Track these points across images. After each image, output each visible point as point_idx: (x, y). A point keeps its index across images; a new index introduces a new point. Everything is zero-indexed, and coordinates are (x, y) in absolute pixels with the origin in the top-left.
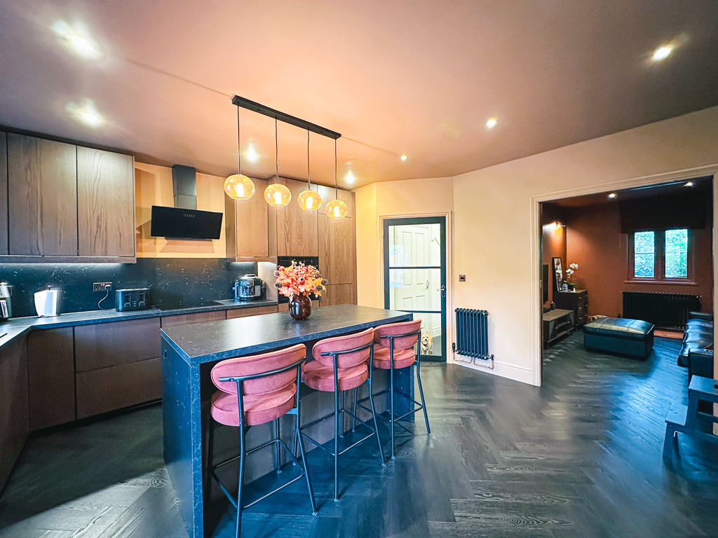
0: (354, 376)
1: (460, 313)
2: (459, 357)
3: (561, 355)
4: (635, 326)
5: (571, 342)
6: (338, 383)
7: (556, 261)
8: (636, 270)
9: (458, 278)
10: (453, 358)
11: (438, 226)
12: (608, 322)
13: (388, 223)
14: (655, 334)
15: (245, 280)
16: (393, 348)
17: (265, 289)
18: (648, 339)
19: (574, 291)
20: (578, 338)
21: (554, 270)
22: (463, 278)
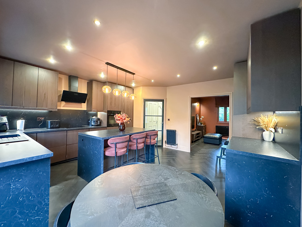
0: (141, 146)
1: (168, 131)
2: (167, 145)
3: (197, 145)
4: (218, 136)
5: (200, 141)
6: (137, 147)
7: (197, 115)
8: (220, 119)
9: (167, 120)
10: (165, 146)
11: (162, 102)
12: (210, 134)
13: (145, 100)
14: (223, 138)
15: (94, 118)
16: (150, 139)
17: (101, 122)
18: (220, 139)
19: (202, 125)
20: (202, 140)
21: (196, 118)
22: (169, 120)
